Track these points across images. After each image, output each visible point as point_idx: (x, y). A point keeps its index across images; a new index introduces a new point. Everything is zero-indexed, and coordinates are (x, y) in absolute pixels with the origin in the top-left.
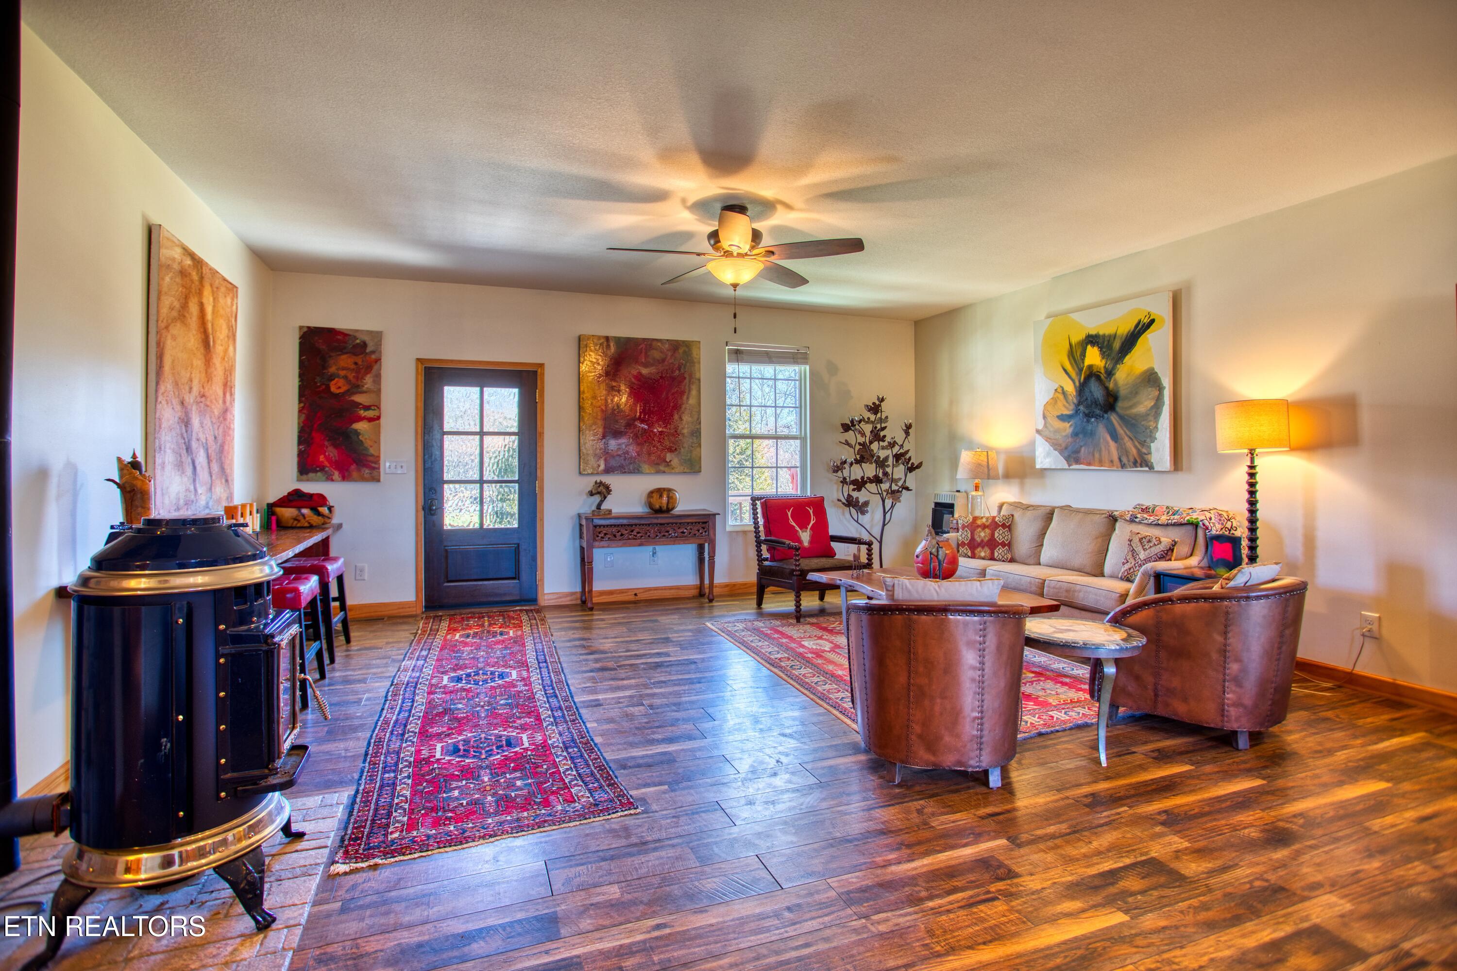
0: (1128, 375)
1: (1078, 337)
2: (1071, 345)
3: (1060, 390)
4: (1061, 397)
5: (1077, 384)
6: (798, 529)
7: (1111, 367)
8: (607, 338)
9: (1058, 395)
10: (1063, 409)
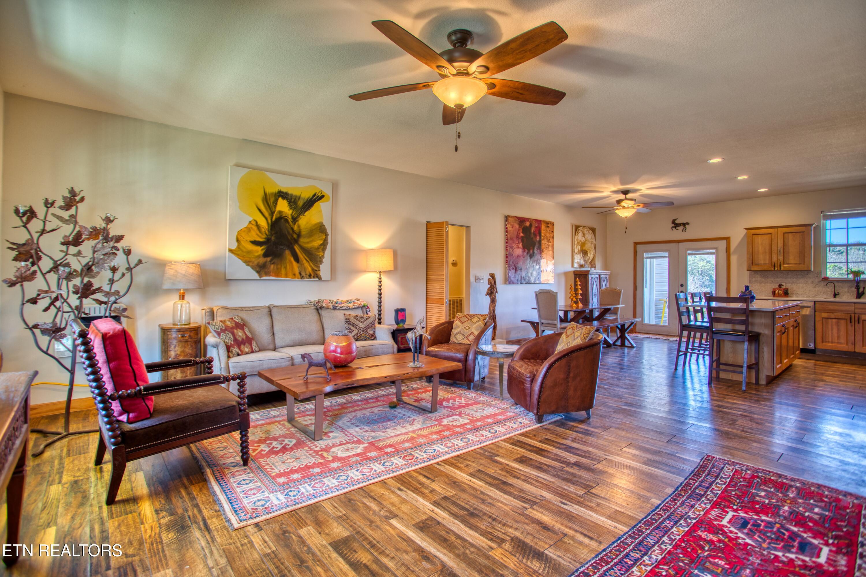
0: (307, 223)
1: (272, 190)
2: (265, 194)
3: (254, 223)
4: (255, 228)
5: (270, 221)
7: (296, 216)
9: (251, 226)
10: (256, 236)
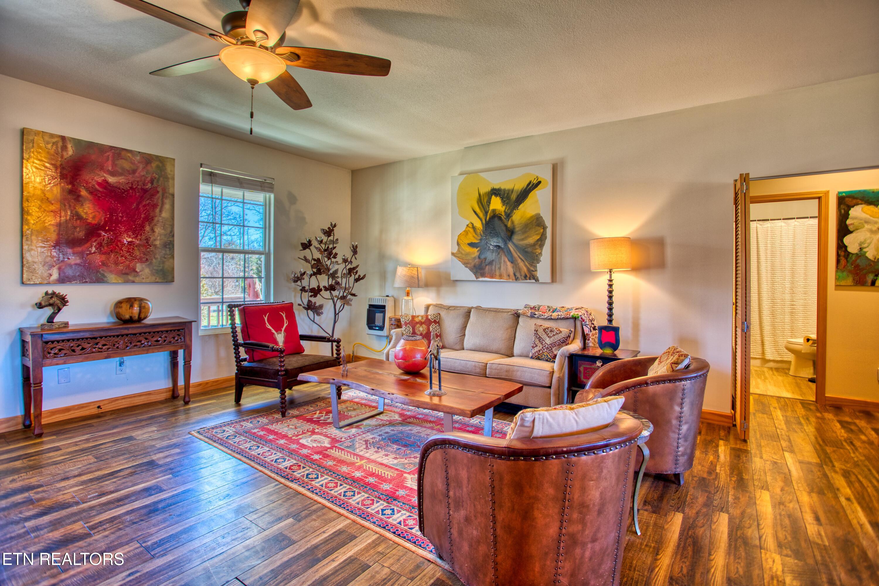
0: (522, 217)
1: (485, 189)
2: (480, 195)
3: (470, 225)
4: (471, 230)
5: (484, 222)
6: (274, 331)
7: (509, 211)
8: (63, 138)
9: (468, 228)
10: (473, 238)
